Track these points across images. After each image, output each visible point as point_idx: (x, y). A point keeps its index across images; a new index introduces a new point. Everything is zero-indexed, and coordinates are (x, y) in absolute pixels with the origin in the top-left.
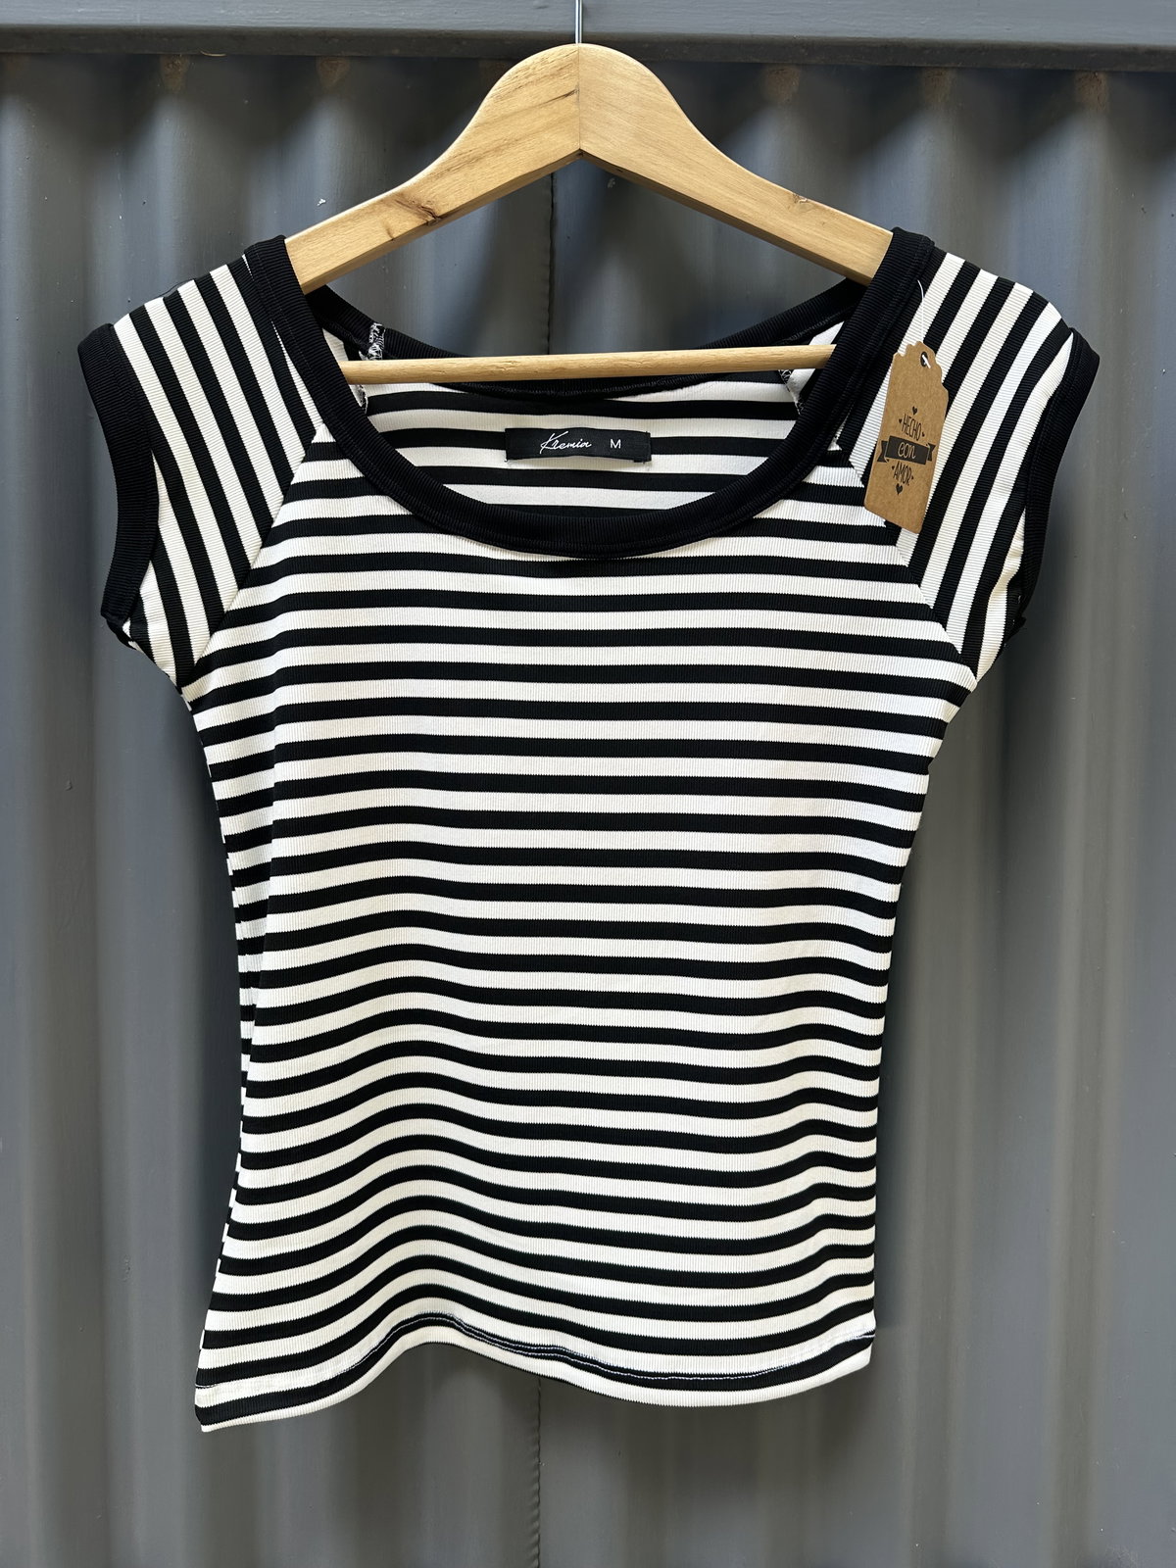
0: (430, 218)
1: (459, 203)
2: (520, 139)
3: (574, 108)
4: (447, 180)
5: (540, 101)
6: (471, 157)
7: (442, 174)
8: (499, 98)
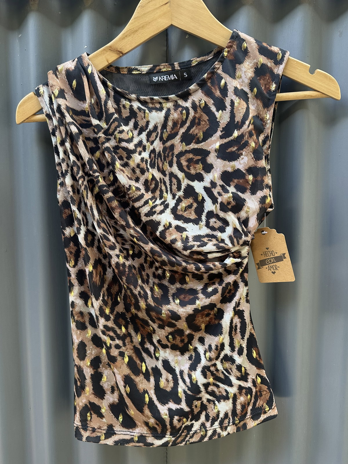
0: (121, 55)
1: (131, 48)
2: (151, 22)
3: (169, 8)
4: (126, 40)
5: (157, 7)
6: (134, 31)
7: (124, 38)
8: (142, 7)
